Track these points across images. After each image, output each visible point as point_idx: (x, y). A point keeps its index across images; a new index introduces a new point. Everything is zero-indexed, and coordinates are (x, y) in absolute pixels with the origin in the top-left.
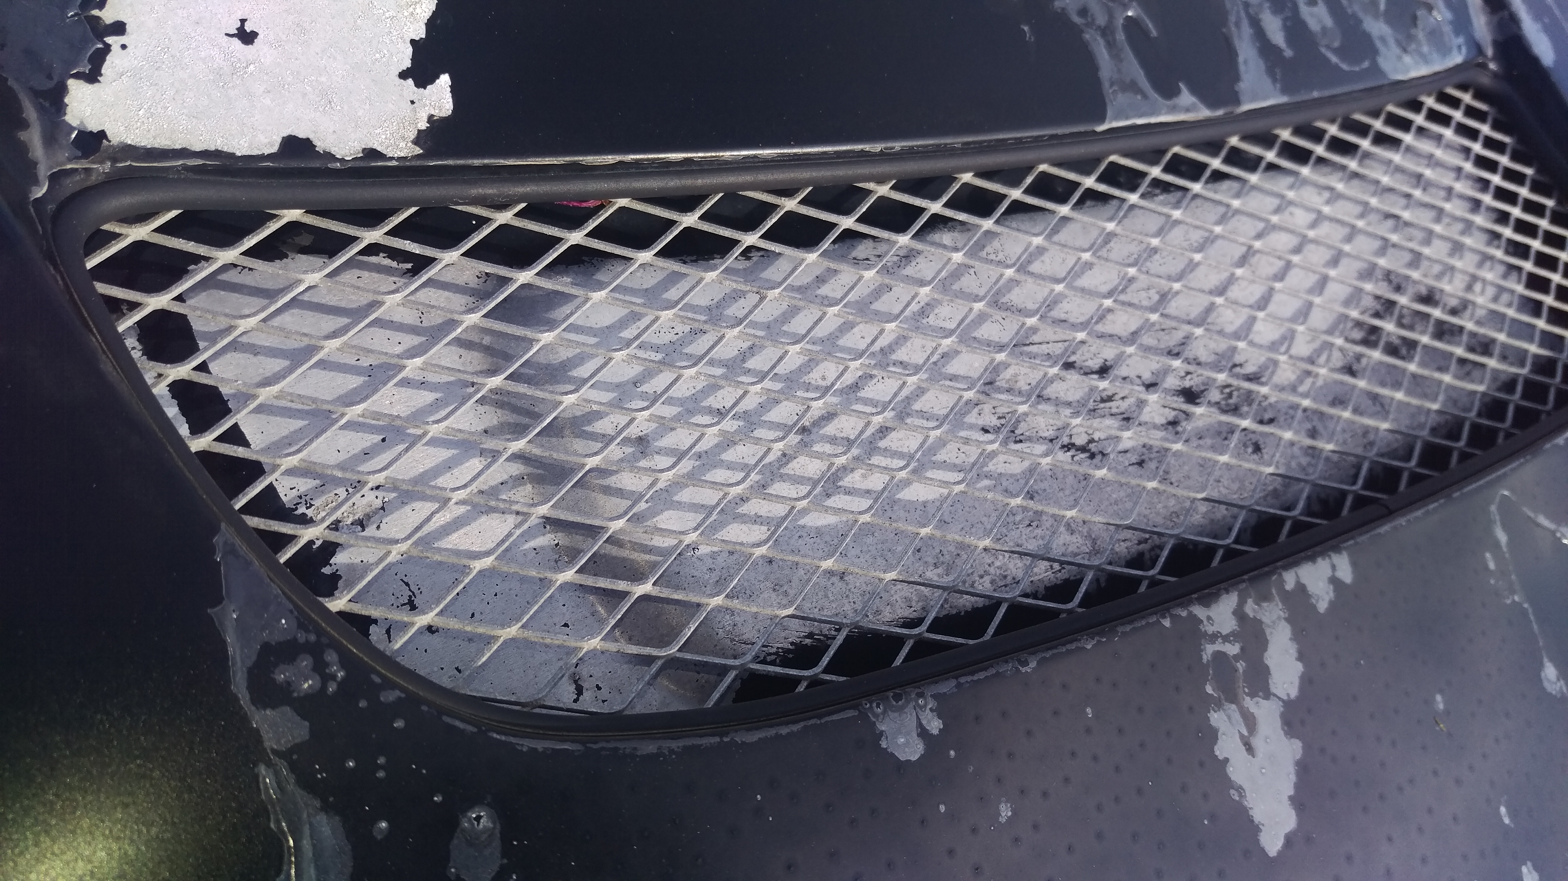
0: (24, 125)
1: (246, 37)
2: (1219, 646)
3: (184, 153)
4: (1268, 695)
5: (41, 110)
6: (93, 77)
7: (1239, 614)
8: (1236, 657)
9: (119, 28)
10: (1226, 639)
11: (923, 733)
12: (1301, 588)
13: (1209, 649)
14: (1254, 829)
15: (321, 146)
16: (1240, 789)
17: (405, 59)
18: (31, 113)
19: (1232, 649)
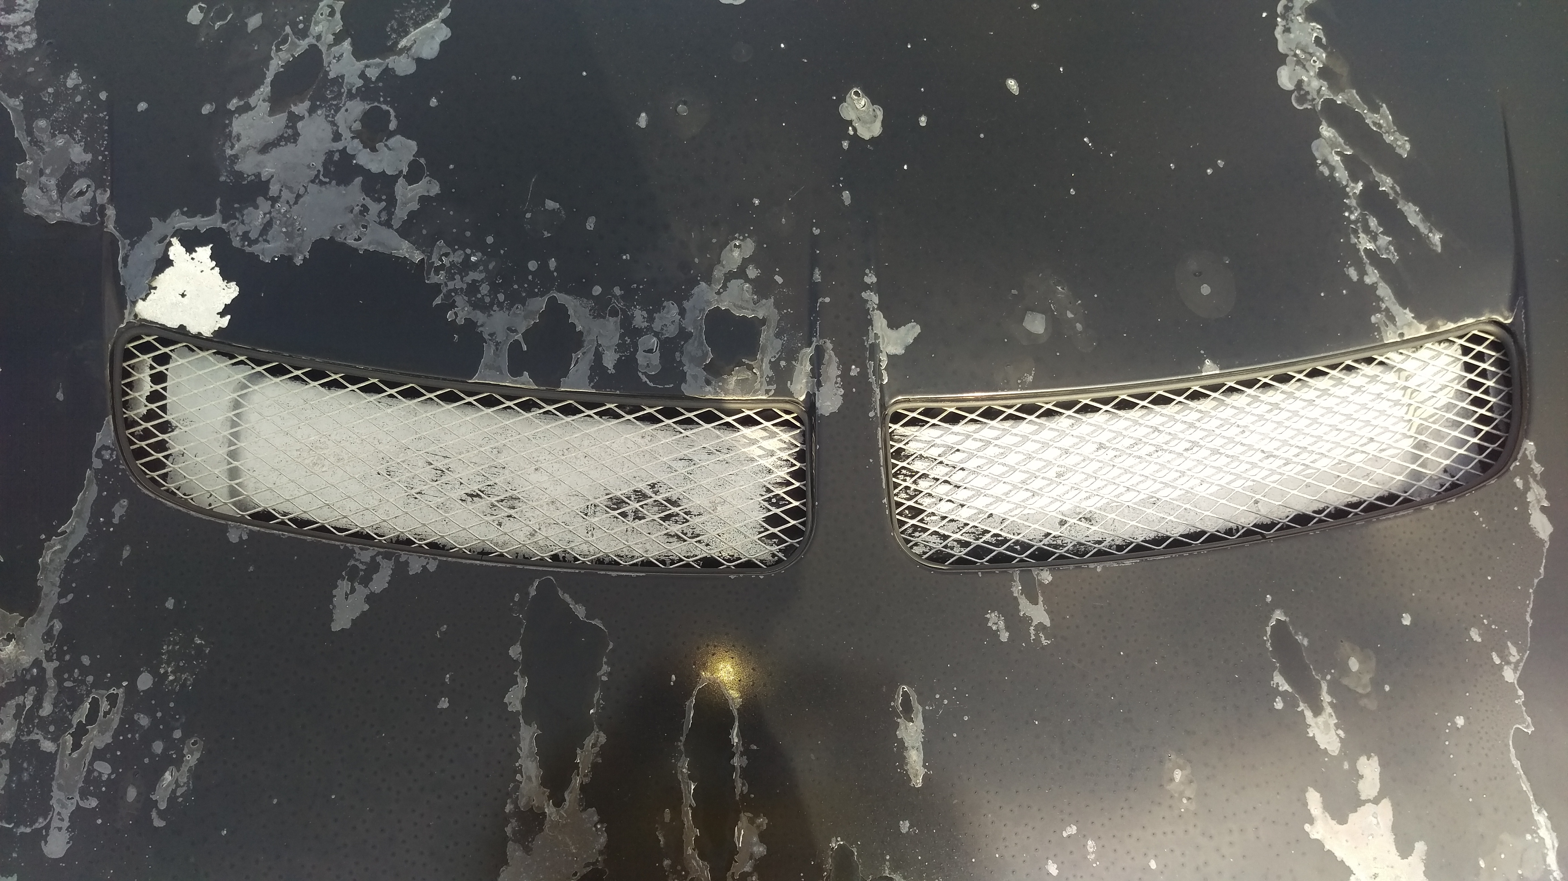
0: (126, 309)
1: (183, 295)
2: (357, 563)
3: (157, 323)
4: (366, 586)
5: (131, 306)
6: (144, 300)
7: (373, 558)
8: (362, 570)
9: (155, 288)
10: (361, 563)
11: (240, 537)
12: (407, 563)
13: (352, 563)
14: (332, 620)
15: (188, 329)
16: (334, 607)
17: (221, 308)
18: (128, 306)
19: (363, 567)
